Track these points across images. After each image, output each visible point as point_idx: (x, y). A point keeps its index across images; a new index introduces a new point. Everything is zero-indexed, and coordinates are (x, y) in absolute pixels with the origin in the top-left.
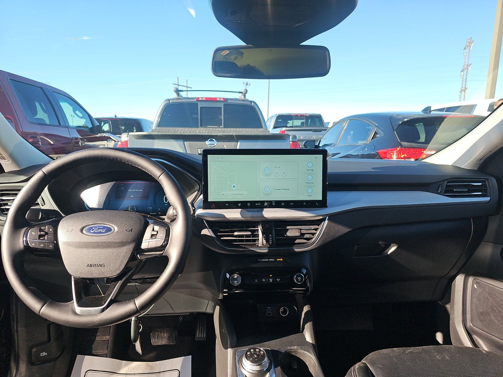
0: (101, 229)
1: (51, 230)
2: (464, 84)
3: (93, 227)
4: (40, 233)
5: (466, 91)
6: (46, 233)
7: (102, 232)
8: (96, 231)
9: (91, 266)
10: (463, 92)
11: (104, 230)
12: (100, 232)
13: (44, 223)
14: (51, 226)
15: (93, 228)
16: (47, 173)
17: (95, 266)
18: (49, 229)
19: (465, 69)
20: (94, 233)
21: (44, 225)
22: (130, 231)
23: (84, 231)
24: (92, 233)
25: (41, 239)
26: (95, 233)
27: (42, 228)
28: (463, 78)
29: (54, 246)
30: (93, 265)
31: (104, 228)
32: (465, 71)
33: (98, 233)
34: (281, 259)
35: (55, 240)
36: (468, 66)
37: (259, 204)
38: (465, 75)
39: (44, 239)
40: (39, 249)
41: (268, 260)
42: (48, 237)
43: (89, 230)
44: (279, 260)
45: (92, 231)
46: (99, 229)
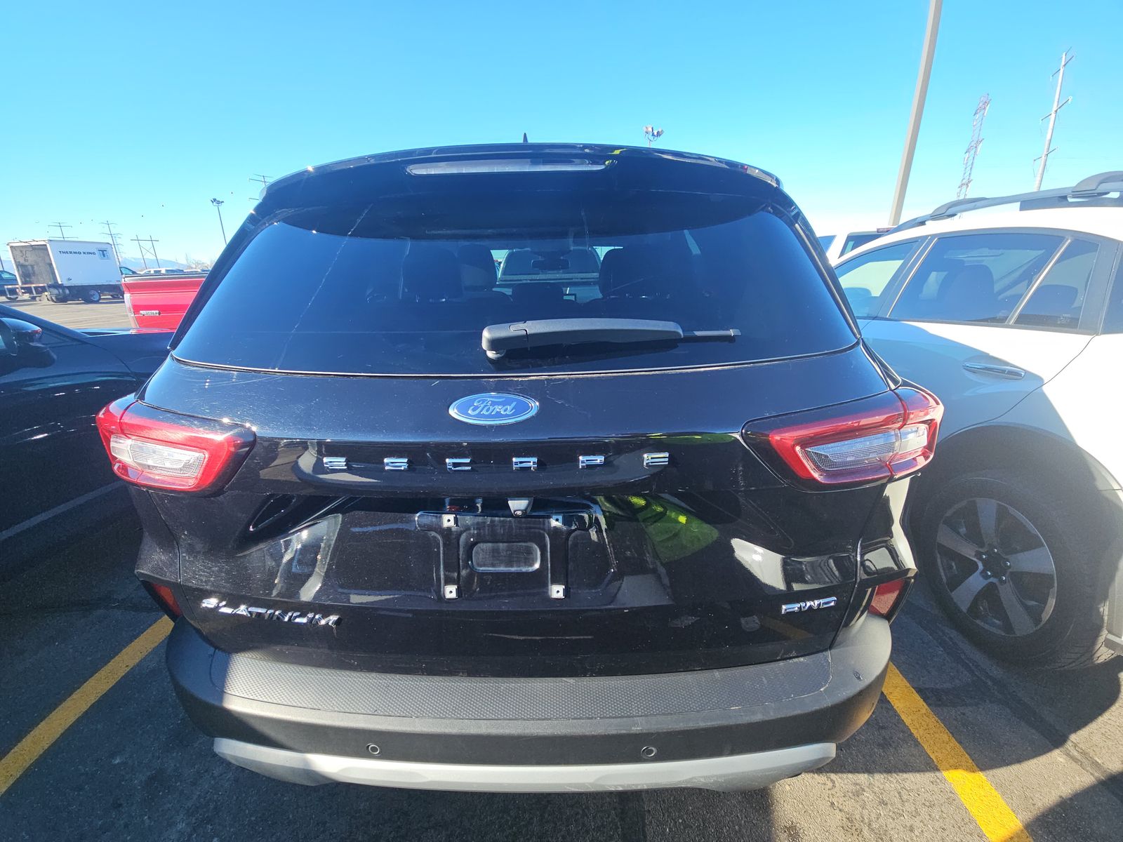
2: (967, 174)
5: (969, 185)
10: (965, 187)
19: (973, 148)
28: (967, 163)
32: (972, 152)
36: (979, 142)
38: (971, 158)
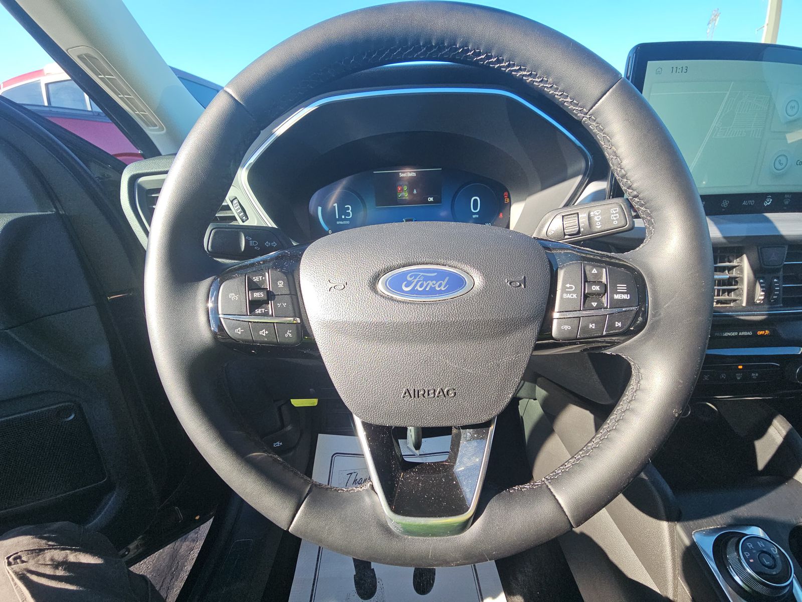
0: (431, 279)
1: (281, 284)
3: (405, 274)
4: (252, 295)
6: (270, 296)
7: (438, 289)
8: (418, 288)
9: (416, 394)
11: (444, 283)
12: (433, 292)
13: (258, 262)
14: (278, 273)
15: (409, 279)
16: (243, 96)
17: (429, 394)
18: (275, 281)
20: (413, 292)
21: (259, 269)
22: (520, 285)
23: (380, 286)
24: (406, 292)
25: (259, 315)
26: (419, 293)
27: (256, 279)
29: (298, 333)
30: (422, 392)
31: (441, 275)
33: (424, 293)
34: (767, 332)
35: (297, 314)
37: (752, 202)
39: (266, 314)
40: (257, 342)
41: (736, 333)
42: (276, 306)
43: (395, 285)
44: (763, 332)
45: (406, 286)
46: (426, 279)
